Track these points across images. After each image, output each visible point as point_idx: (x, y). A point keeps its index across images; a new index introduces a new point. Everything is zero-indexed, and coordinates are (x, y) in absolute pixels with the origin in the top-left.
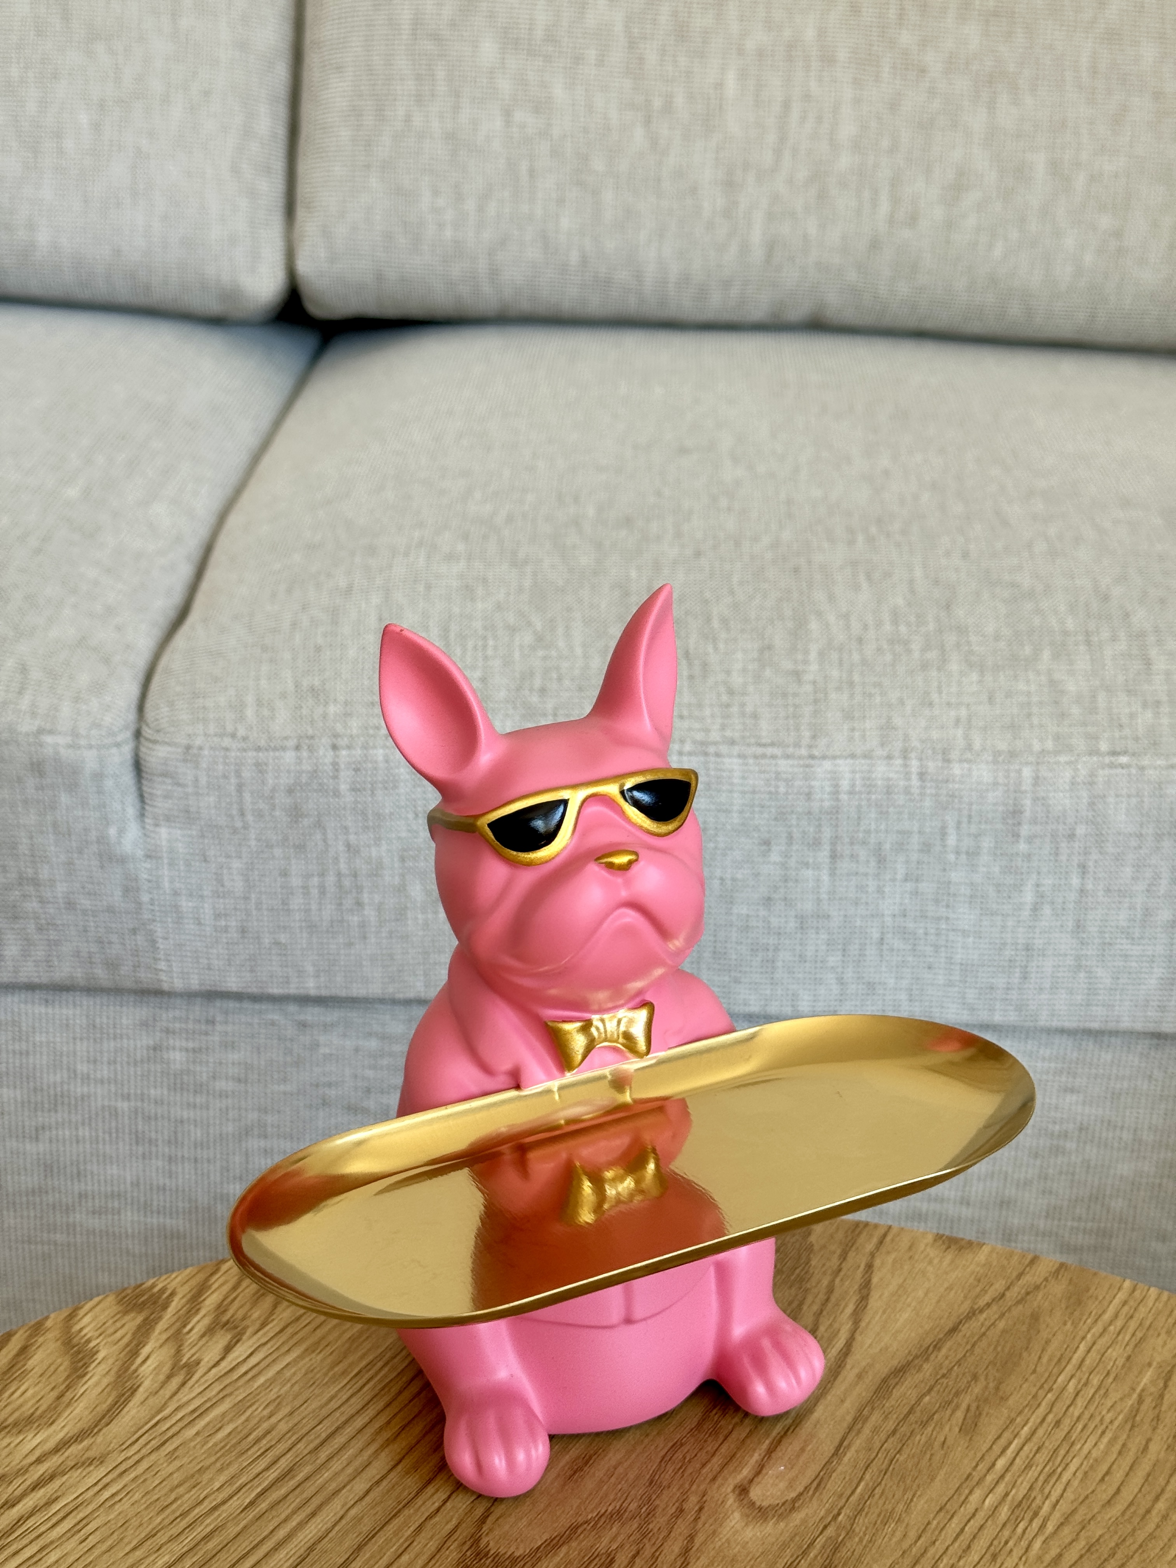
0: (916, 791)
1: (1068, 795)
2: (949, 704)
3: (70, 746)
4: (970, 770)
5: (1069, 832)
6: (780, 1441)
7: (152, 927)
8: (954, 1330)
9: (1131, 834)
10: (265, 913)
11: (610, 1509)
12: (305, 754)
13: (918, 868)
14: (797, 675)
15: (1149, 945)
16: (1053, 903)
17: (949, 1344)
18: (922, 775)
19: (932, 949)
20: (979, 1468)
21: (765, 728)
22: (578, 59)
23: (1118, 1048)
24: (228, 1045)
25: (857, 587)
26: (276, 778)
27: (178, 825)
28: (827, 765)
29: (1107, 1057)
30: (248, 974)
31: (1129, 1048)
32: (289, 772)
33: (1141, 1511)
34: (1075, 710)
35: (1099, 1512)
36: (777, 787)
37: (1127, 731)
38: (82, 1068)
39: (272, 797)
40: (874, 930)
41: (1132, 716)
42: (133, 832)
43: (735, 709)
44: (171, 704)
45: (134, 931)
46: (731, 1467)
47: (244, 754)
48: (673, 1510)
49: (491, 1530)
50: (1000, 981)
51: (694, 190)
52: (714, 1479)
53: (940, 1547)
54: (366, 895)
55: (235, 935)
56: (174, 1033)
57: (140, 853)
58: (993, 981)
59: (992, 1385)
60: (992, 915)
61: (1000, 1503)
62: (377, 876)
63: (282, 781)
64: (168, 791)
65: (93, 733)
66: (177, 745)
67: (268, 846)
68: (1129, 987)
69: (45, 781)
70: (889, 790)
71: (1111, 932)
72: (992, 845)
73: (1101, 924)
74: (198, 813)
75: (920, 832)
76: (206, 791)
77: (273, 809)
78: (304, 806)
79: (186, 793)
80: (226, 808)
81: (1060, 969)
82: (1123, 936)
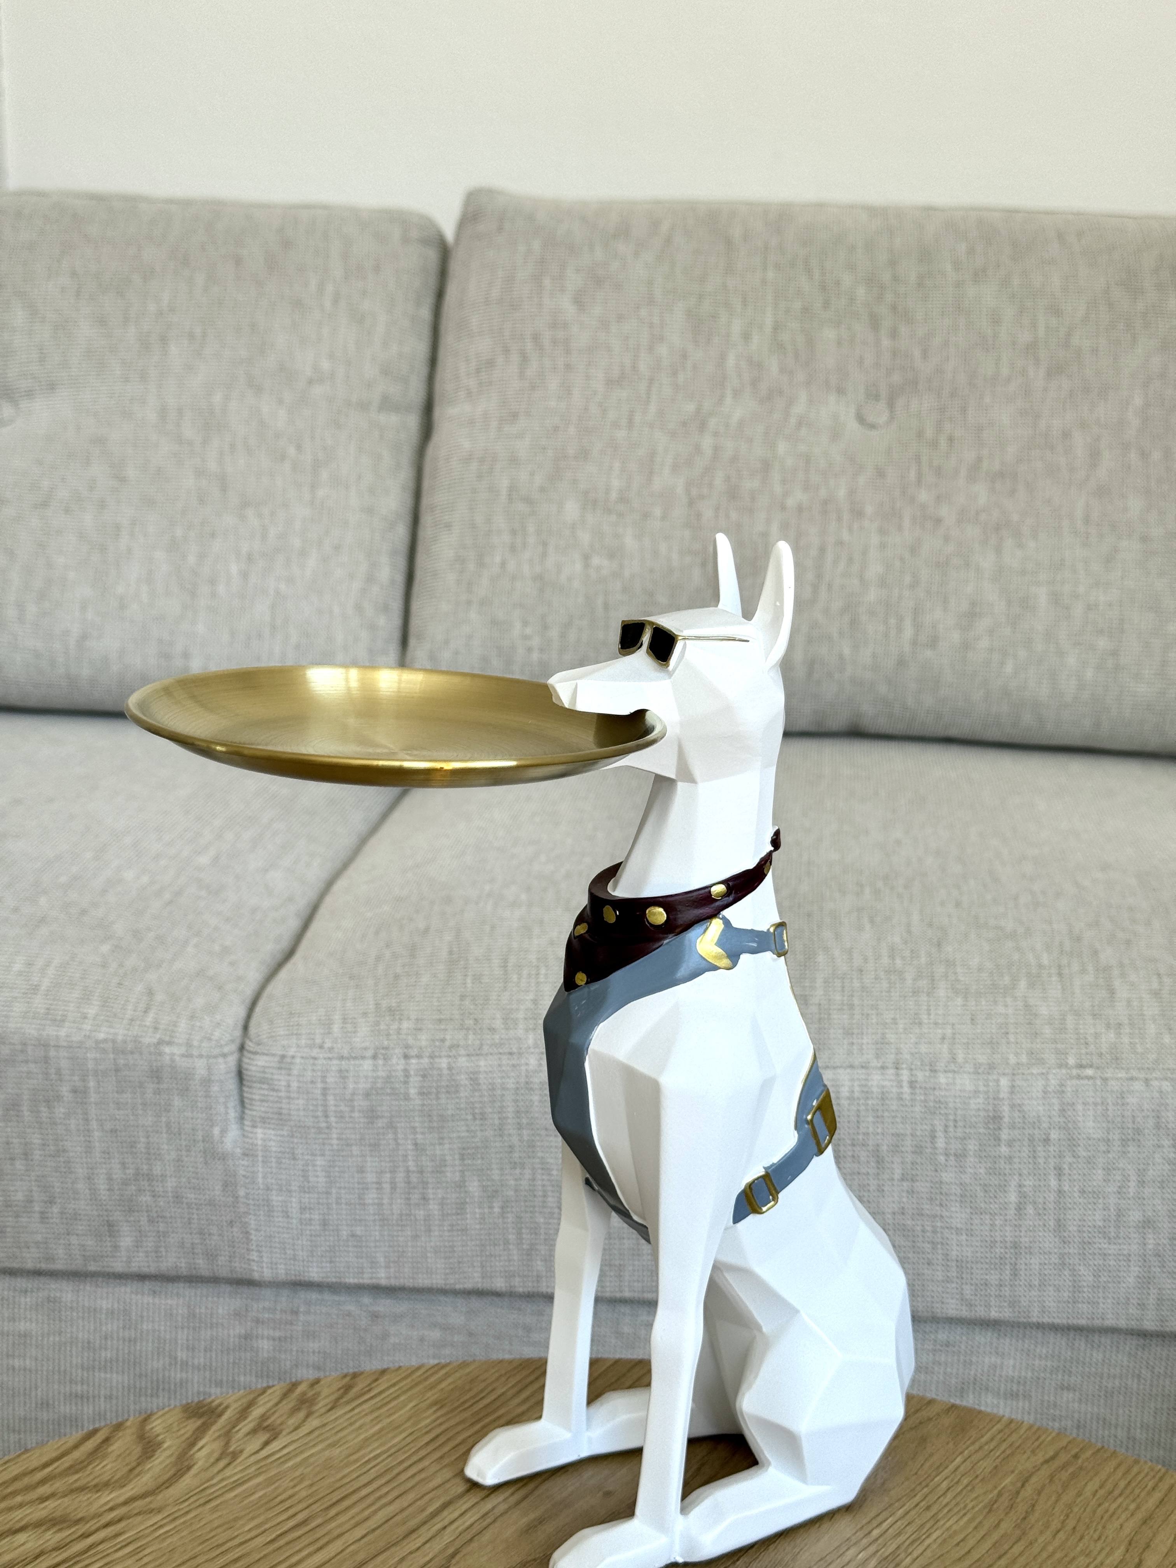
0: (907, 1096)
1: (1041, 1102)
2: (936, 1024)
3: (183, 1055)
4: (954, 1078)
5: (1044, 1137)
7: (246, 1219)
9: (1099, 1140)
10: (344, 1206)
12: (380, 1062)
13: (912, 1169)
15: (1124, 1244)
16: (1035, 1203)
18: (912, 1084)
23: (1109, 1347)
24: (310, 1335)
26: (356, 1083)
27: (272, 1126)
29: (1098, 1356)
30: (328, 1265)
32: (366, 1077)
34: (1047, 1030)
37: (1092, 1048)
38: (181, 1355)
39: (352, 1100)
42: (233, 1133)
44: (271, 1022)
45: (231, 1223)
47: (330, 1062)
50: (993, 1278)
54: (430, 1191)
55: (318, 1228)
56: (263, 1322)
57: (238, 1151)
58: (987, 1277)
60: (981, 1213)
62: (441, 1172)
63: (361, 1086)
64: (264, 1095)
65: (203, 1045)
66: (273, 1055)
67: (348, 1145)
68: (1110, 1285)
69: (161, 1086)
70: (883, 1097)
71: (1090, 1232)
72: (976, 1148)
73: (1080, 1223)
74: (289, 1115)
75: (912, 1135)
76: (295, 1095)
77: (352, 1111)
78: (379, 1108)
79: (280, 1097)
80: (312, 1111)
81: (1046, 1267)
82: (1101, 1235)
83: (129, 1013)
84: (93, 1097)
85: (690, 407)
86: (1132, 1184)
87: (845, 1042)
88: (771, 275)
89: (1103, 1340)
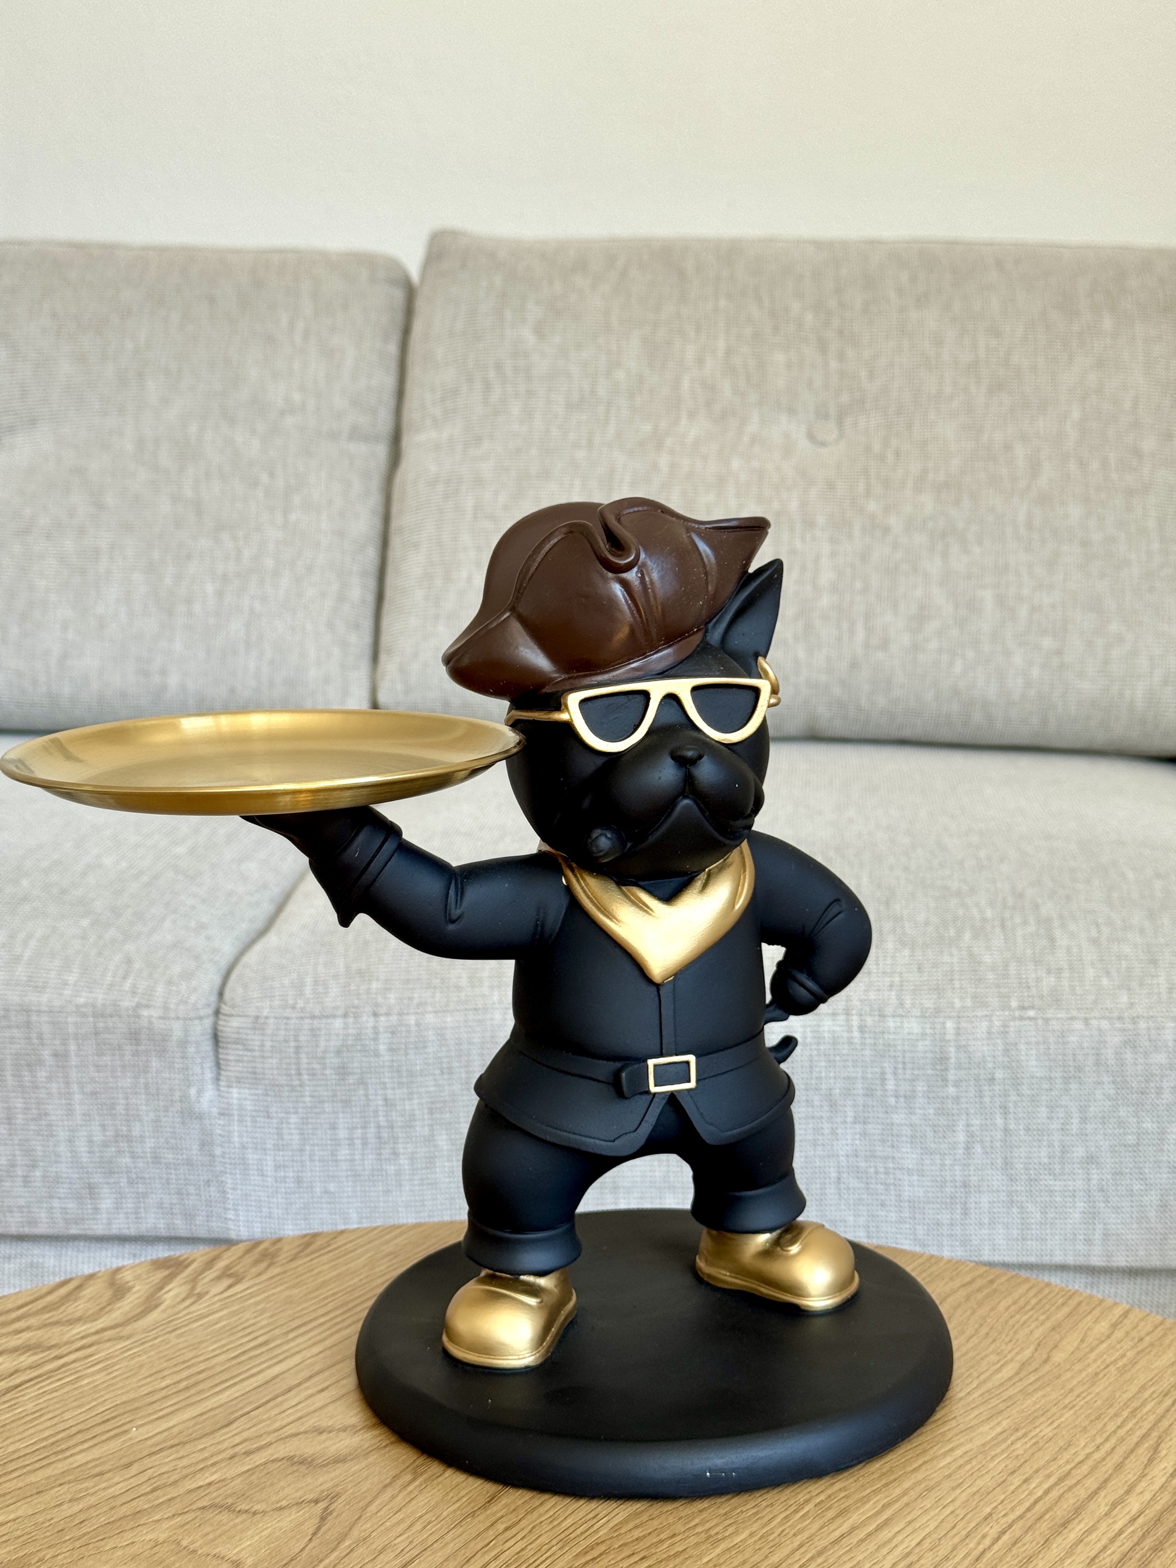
0: (857, 1041)
1: (985, 1043)
3: (160, 1018)
4: (902, 1023)
5: (989, 1076)
7: (223, 1179)
9: (1042, 1078)
10: (317, 1164)
12: (351, 1020)
13: (864, 1111)
15: (1070, 1180)
16: (982, 1142)
18: (862, 1029)
19: (882, 1187)
26: (327, 1041)
27: (247, 1085)
30: (303, 1222)
32: (337, 1035)
34: (991, 976)
37: (1034, 991)
39: (324, 1058)
40: (832, 1170)
42: (209, 1093)
44: (245, 987)
45: (208, 1183)
47: (302, 1022)
54: (400, 1146)
55: (292, 1185)
57: (215, 1111)
58: (939, 1217)
60: (931, 1153)
62: (410, 1127)
63: (332, 1043)
64: (238, 1055)
65: (181, 1007)
66: (247, 1016)
67: (319, 1102)
68: (1057, 1221)
69: (140, 1048)
70: (835, 1042)
71: (1035, 1169)
72: (925, 1089)
73: (1026, 1161)
74: (264, 1074)
75: (863, 1078)
76: (270, 1054)
77: (325, 1069)
78: (350, 1065)
79: (254, 1057)
80: (286, 1069)
81: (995, 1205)
82: (1046, 1172)
83: (109, 979)
84: (74, 1061)
85: (647, 428)
86: (1075, 1121)
88: (723, 303)
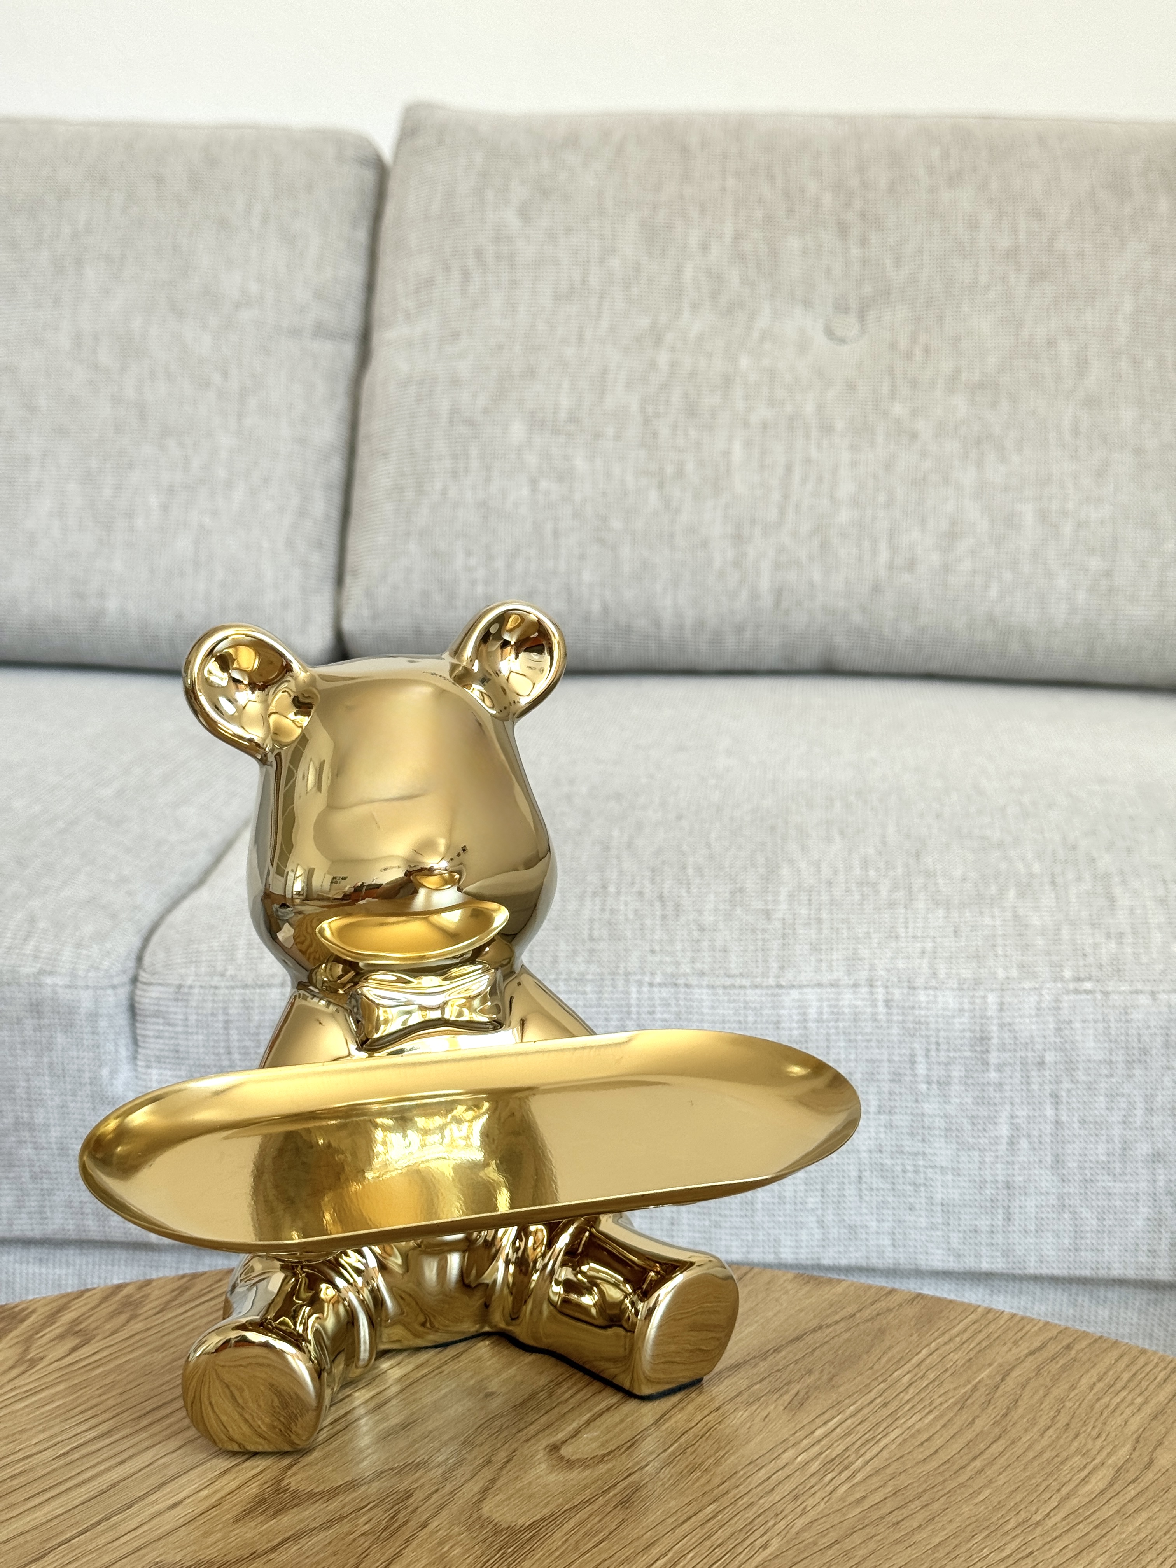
0: (882, 1017)
1: (1034, 1020)
2: (915, 937)
3: (66, 987)
4: (935, 996)
5: (1038, 1059)
6: (600, 1415)
8: (798, 1339)
9: (1100, 1061)
11: (418, 1460)
13: (890, 1100)
14: (768, 914)
15: (1132, 1181)
16: (1029, 1136)
17: (789, 1348)
18: (888, 1003)
19: (911, 1188)
20: (797, 1435)
21: (734, 963)
22: (597, 436)
23: (1116, 1303)
25: (829, 840)
26: (262, 1014)
27: (168, 1066)
28: (795, 994)
29: (1104, 1313)
31: (1127, 1303)
32: (274, 1008)
33: (956, 1467)
34: (1040, 942)
35: (912, 1467)
36: (746, 1016)
37: (1091, 960)
39: (257, 1035)
40: (851, 1167)
41: (1096, 946)
42: (125, 1073)
43: (705, 944)
44: (169, 950)
46: (547, 1432)
47: (232, 992)
48: (481, 1461)
49: (294, 1474)
50: (984, 1223)
51: (705, 544)
52: (528, 1440)
53: (742, 1489)
58: (977, 1223)
59: (825, 1377)
60: (969, 1149)
61: (812, 1460)
63: (267, 1017)
64: (158, 1031)
65: (90, 974)
66: (168, 985)
68: (1116, 1229)
69: (42, 1022)
70: (856, 1018)
71: (1091, 1168)
72: (963, 1074)
73: (1080, 1158)
74: (188, 1052)
75: (889, 1061)
76: (195, 1030)
77: (258, 1046)
79: (177, 1033)
80: (213, 1047)
81: (1043, 1209)
82: (1104, 1172)
83: (7, 941)
85: (644, 322)
86: (1139, 1112)
87: (812, 958)
88: (731, 182)
89: (1110, 1295)
